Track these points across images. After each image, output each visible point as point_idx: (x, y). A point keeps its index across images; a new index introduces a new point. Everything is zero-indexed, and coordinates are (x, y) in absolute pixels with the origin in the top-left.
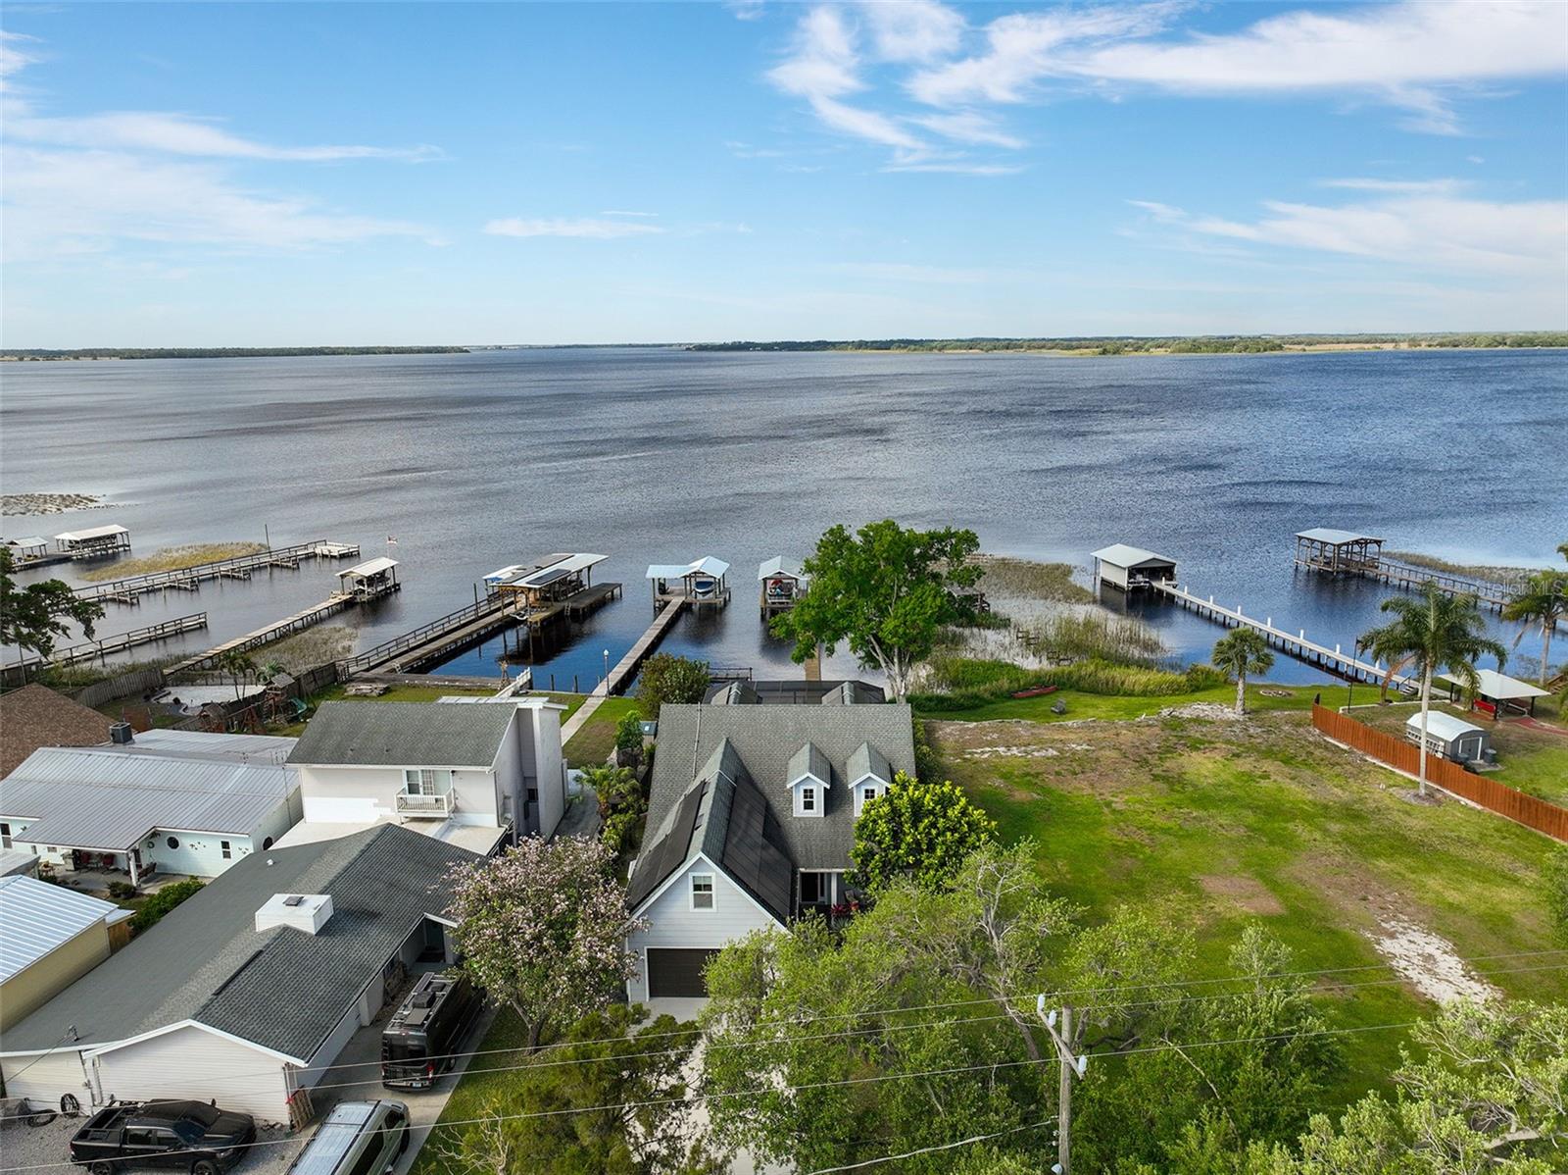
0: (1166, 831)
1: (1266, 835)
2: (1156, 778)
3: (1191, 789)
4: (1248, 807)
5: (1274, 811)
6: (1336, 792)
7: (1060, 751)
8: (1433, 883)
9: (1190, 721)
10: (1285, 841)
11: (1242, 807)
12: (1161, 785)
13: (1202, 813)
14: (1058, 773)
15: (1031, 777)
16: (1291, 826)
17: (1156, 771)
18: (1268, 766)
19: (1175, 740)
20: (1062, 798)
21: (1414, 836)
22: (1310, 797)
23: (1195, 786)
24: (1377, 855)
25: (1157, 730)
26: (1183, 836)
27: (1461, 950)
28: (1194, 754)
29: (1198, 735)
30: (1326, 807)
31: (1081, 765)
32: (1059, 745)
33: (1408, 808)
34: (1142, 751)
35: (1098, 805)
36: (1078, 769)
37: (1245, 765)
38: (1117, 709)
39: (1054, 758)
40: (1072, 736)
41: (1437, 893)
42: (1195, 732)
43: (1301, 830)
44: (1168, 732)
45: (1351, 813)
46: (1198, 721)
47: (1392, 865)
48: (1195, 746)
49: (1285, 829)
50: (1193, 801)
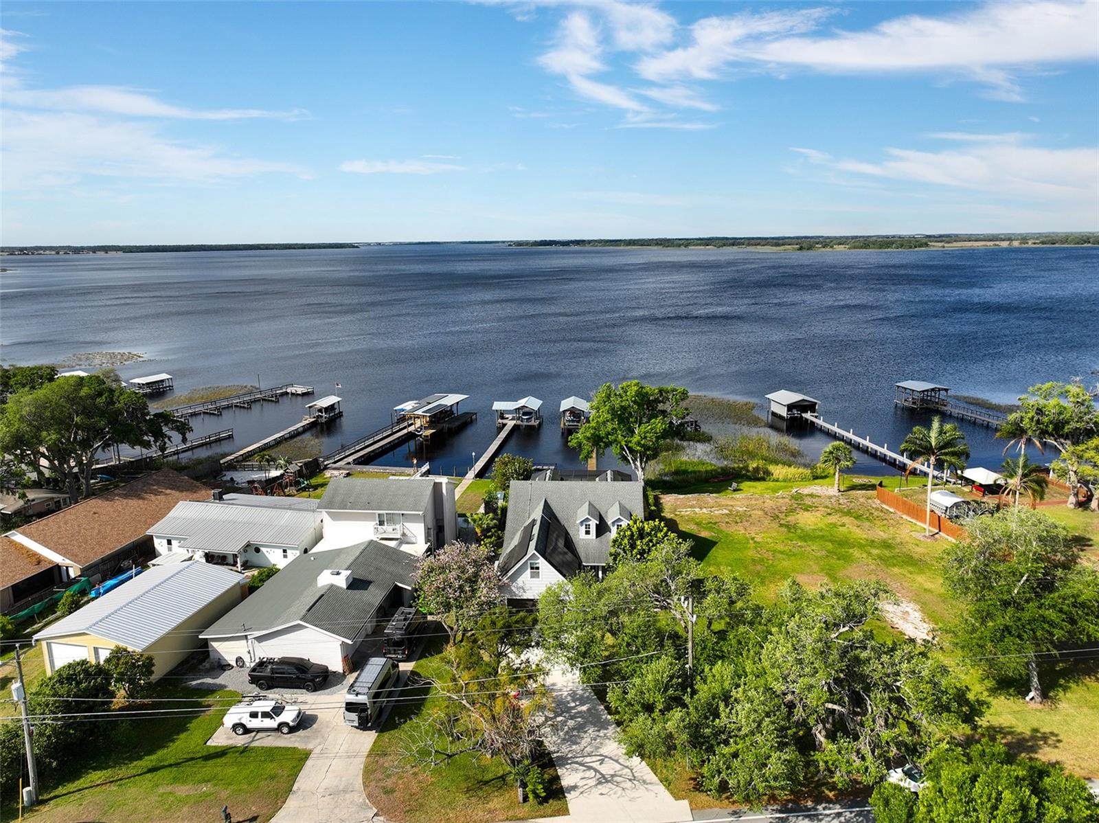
0: (782, 553)
1: (836, 555)
2: (781, 525)
3: (800, 531)
4: (830, 541)
5: (844, 543)
6: (880, 534)
7: (730, 511)
8: (920, 579)
9: (807, 495)
10: (847, 559)
11: (826, 541)
12: (783, 529)
13: (803, 544)
14: (727, 523)
15: (712, 525)
16: (851, 551)
17: (782, 522)
18: (846, 520)
19: (796, 506)
20: (727, 535)
21: (916, 556)
22: (865, 536)
23: (802, 530)
24: (895, 565)
25: (787, 500)
26: (790, 555)
27: (923, 610)
28: (805, 513)
29: (810, 503)
30: (873, 541)
31: (741, 518)
32: (730, 508)
33: (918, 542)
34: (776, 512)
35: (747, 539)
36: (739, 521)
37: (833, 519)
38: (767, 489)
39: (727, 515)
40: (739, 503)
41: (920, 584)
42: (808, 501)
43: (856, 553)
44: (793, 501)
45: (886, 545)
46: (812, 495)
47: (901, 571)
48: (806, 509)
49: (848, 552)
50: (800, 538)
